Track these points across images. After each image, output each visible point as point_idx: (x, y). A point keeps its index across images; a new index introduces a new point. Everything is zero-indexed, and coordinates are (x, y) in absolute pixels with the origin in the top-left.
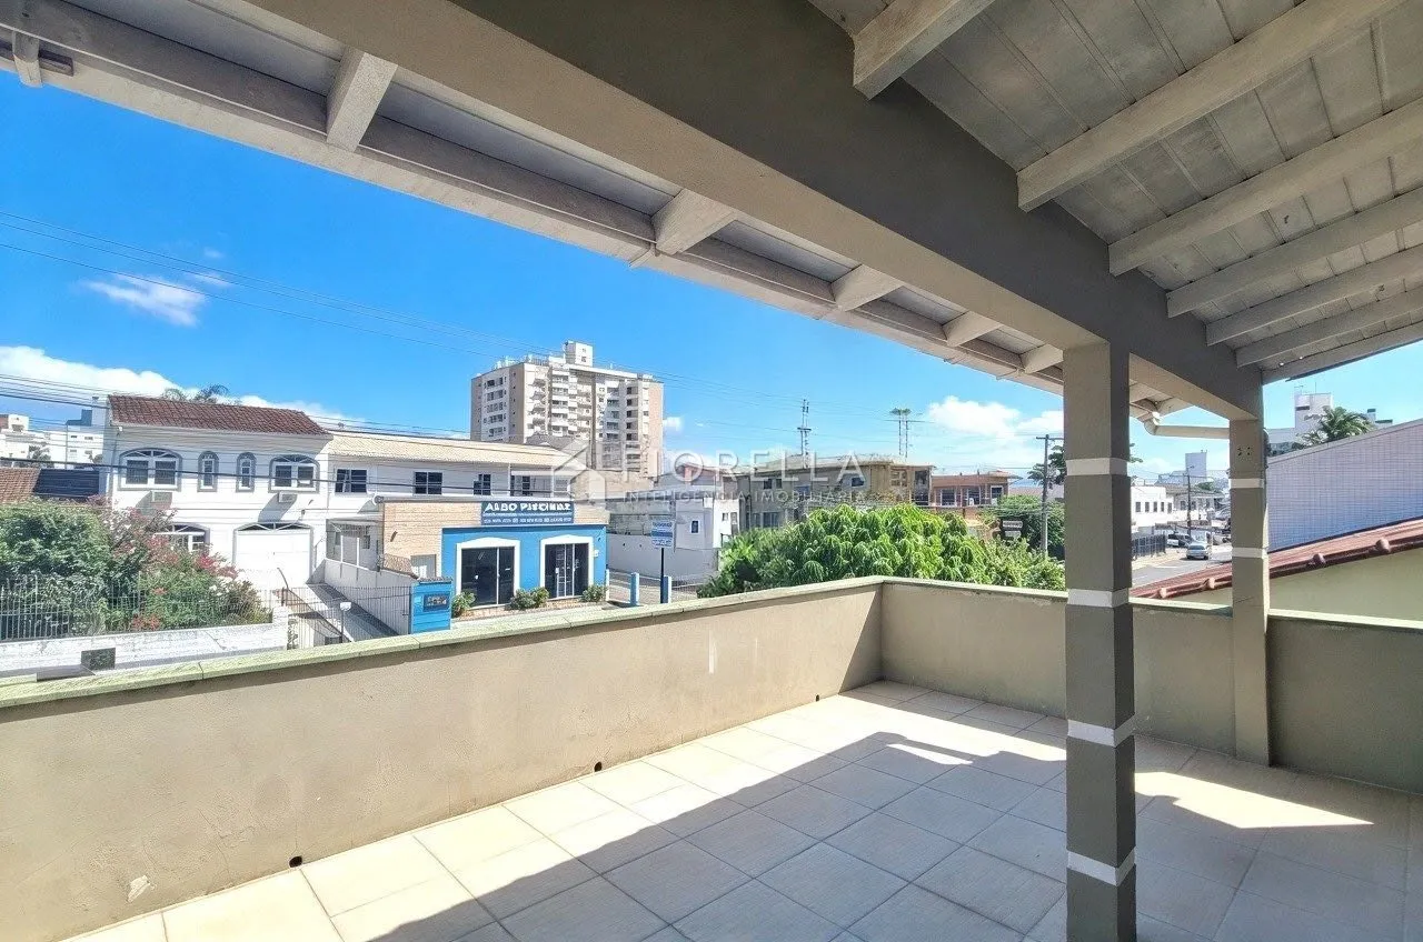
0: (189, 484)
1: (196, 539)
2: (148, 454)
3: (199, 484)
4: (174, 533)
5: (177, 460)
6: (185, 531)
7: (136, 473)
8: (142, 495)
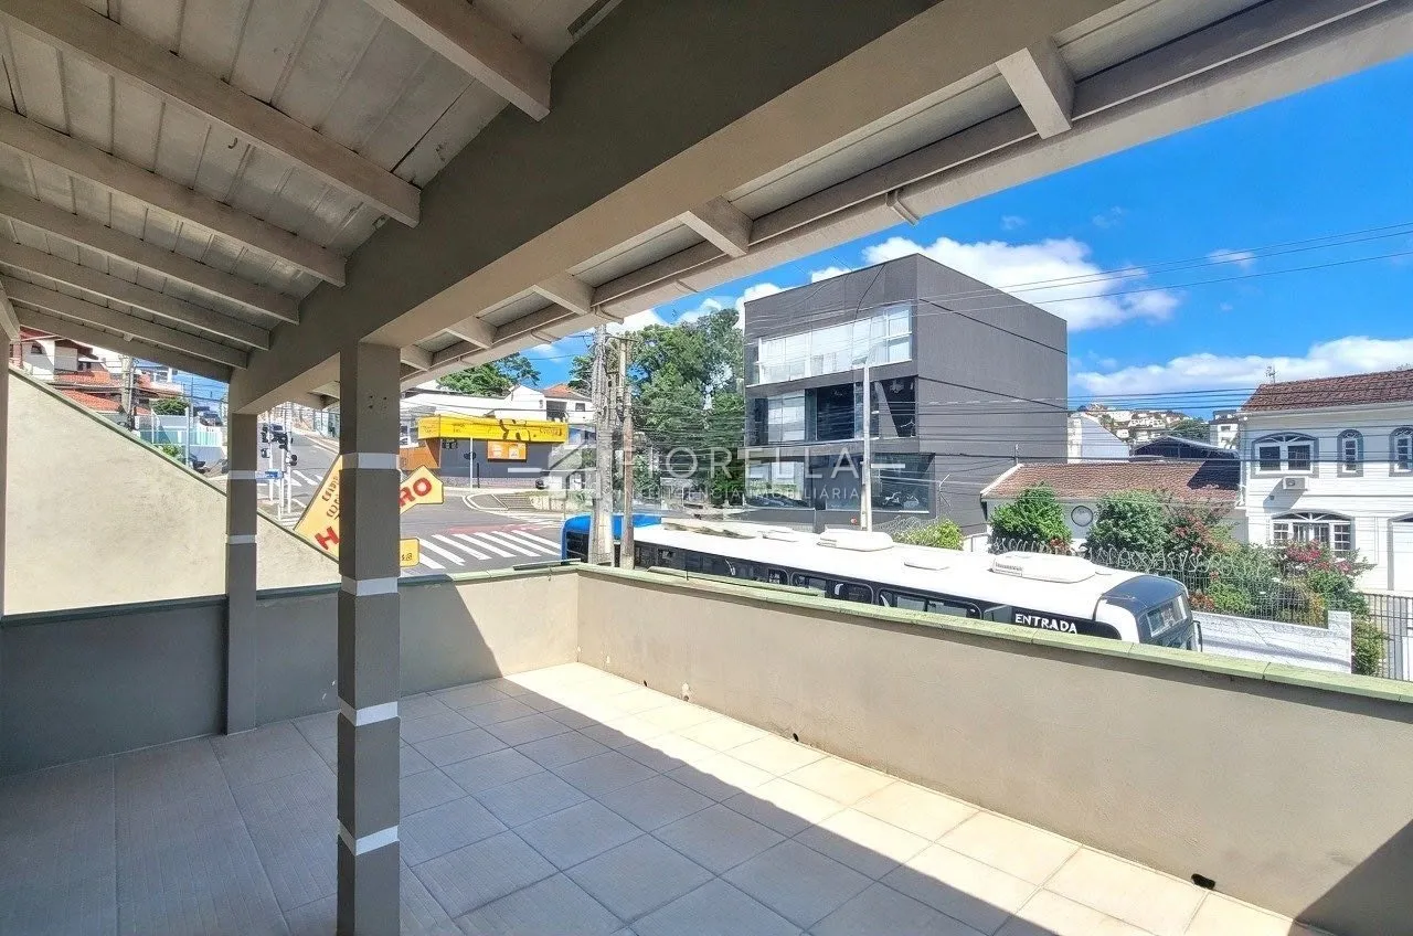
0: (1328, 469)
1: (1337, 528)
2: (1281, 439)
3: (1340, 468)
4: (1311, 520)
5: (1311, 443)
6: (1324, 519)
7: (1269, 459)
8: (1275, 482)
